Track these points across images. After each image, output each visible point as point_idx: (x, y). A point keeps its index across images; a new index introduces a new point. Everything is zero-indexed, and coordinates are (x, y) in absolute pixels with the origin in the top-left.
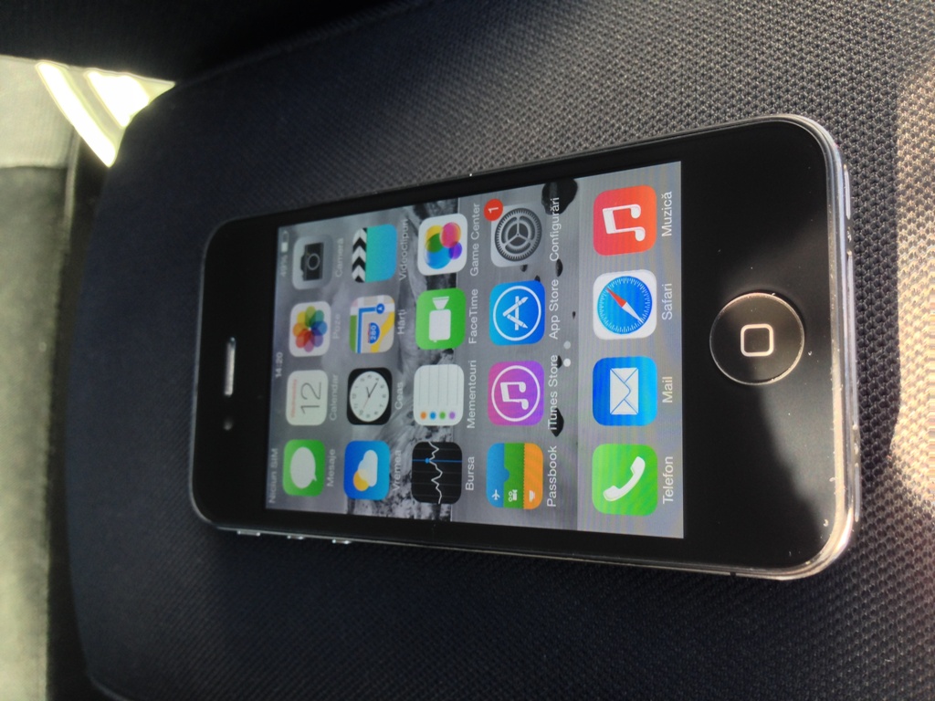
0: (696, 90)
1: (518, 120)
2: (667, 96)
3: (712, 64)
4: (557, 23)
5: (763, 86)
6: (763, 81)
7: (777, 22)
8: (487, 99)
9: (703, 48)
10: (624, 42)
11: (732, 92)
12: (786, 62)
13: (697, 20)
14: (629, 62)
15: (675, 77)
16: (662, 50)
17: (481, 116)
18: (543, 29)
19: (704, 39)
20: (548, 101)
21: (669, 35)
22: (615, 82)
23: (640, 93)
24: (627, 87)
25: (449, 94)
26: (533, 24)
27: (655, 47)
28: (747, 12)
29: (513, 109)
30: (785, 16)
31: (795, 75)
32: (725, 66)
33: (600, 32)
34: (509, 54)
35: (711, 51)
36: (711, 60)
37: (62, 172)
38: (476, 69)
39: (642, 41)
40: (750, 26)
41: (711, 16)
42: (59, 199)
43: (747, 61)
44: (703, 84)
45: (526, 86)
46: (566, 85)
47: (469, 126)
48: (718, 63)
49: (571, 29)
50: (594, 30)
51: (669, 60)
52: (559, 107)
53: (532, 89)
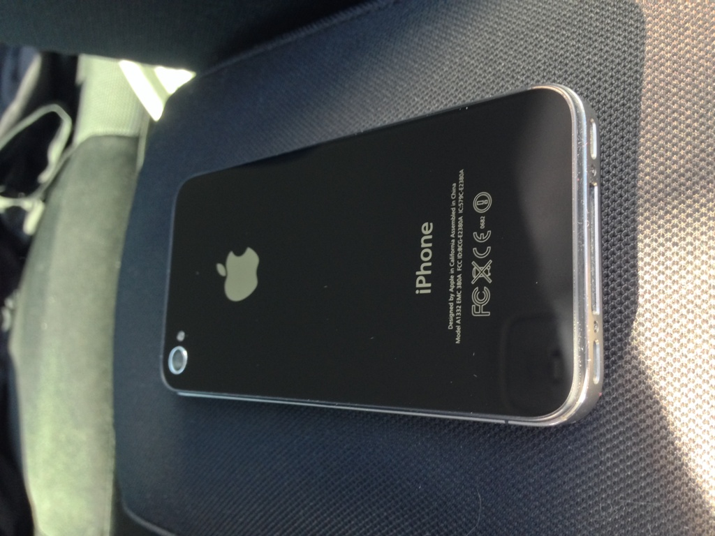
0: (555, 74)
1: (423, 98)
2: (533, 79)
3: (568, 54)
4: (455, 25)
5: (606, 70)
6: (606, 66)
7: (619, 21)
8: (402, 83)
9: (562, 42)
10: (503, 38)
11: (583, 75)
12: (624, 52)
13: (559, 20)
14: (506, 53)
15: (539, 64)
16: (531, 43)
17: (396, 96)
18: (445, 30)
19: (563, 35)
20: (445, 84)
21: (537, 32)
22: (495, 69)
23: (513, 77)
24: (504, 73)
25: (375, 79)
26: (439, 25)
27: (526, 41)
28: (597, 13)
29: (420, 90)
30: (626, 16)
31: (631, 61)
32: (578, 55)
33: (486, 31)
34: (419, 48)
35: (568, 44)
36: (567, 51)
37: (136, 140)
38: (396, 61)
39: (517, 37)
40: (598, 24)
41: (569, 17)
43: (595, 51)
44: (561, 69)
45: (430, 73)
46: (459, 71)
47: (388, 103)
48: (572, 53)
49: (465, 28)
50: (482, 29)
51: (536, 51)
52: (453, 88)
53: (434, 75)
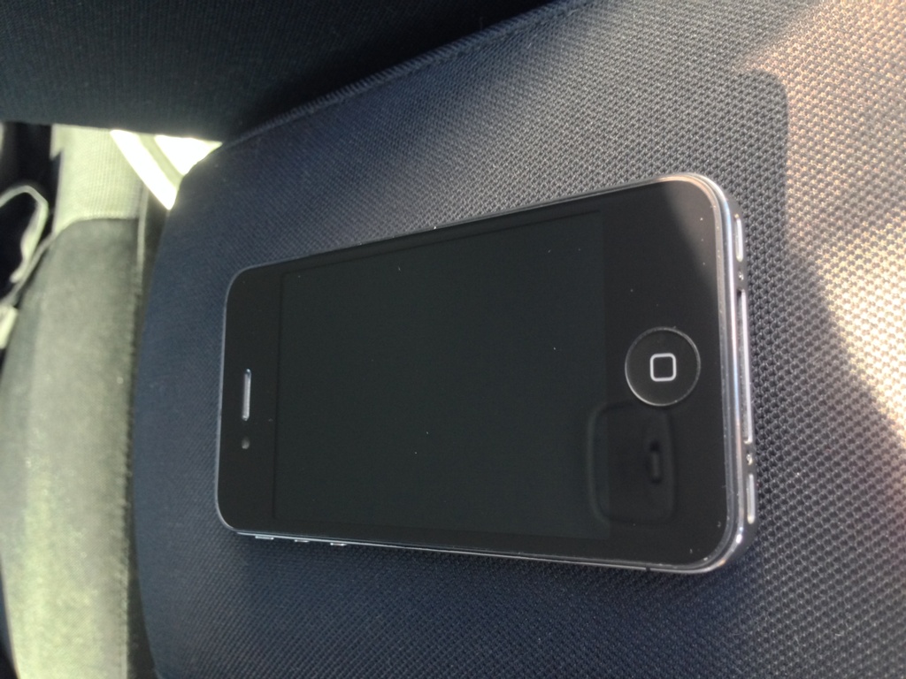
0: (651, 132)
1: (502, 165)
2: (627, 139)
3: (665, 109)
4: (533, 79)
5: (708, 126)
6: (709, 121)
7: (720, 69)
8: (476, 148)
9: (657, 95)
10: (589, 93)
11: (683, 132)
12: (728, 104)
13: (651, 70)
14: (594, 110)
15: (633, 122)
16: (622, 98)
17: (471, 163)
18: (522, 85)
19: (657, 88)
20: (527, 147)
21: (628, 85)
22: (583, 128)
23: (604, 137)
24: (593, 133)
25: (444, 145)
26: (514, 81)
27: (616, 96)
28: (694, 61)
29: (498, 155)
30: (727, 63)
31: (736, 115)
32: (676, 110)
33: (569, 85)
34: (494, 108)
35: (663, 98)
36: (664, 106)
37: (134, 222)
38: (466, 122)
39: (605, 92)
40: (697, 74)
41: (663, 67)
42: (132, 247)
43: (695, 104)
44: (657, 127)
45: (508, 135)
46: (542, 133)
47: (461, 172)
48: (670, 107)
49: (545, 83)
50: (564, 84)
51: (628, 107)
52: (536, 152)
53: (513, 138)
